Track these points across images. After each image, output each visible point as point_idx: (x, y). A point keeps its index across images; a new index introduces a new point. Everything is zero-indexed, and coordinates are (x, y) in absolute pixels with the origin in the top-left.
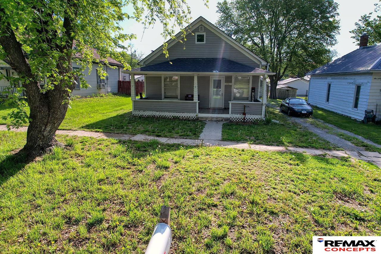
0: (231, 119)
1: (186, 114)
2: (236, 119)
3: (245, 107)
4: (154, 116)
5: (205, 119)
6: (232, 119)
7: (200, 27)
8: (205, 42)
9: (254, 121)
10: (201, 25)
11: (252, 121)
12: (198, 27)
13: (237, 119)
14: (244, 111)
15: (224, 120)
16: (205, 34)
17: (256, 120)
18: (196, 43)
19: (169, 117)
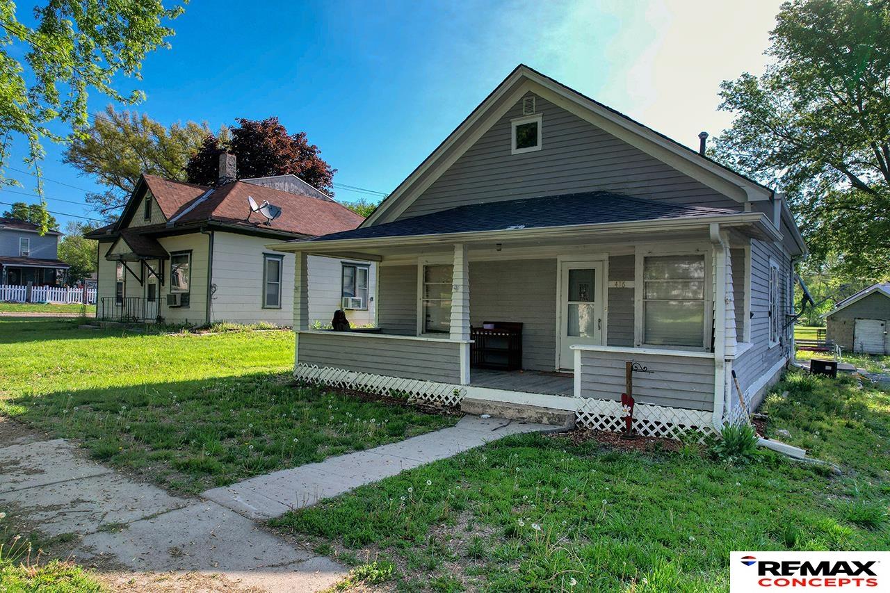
0: (581, 418)
1: (428, 383)
2: (602, 421)
3: (630, 369)
4: (343, 383)
5: (480, 410)
6: (586, 418)
7: (524, 103)
8: (539, 147)
9: (681, 437)
10: (529, 94)
11: (669, 435)
12: (520, 103)
13: (607, 421)
14: (629, 385)
15: (545, 420)
16: (538, 119)
17: (687, 431)
18: (515, 151)
19: (381, 392)
